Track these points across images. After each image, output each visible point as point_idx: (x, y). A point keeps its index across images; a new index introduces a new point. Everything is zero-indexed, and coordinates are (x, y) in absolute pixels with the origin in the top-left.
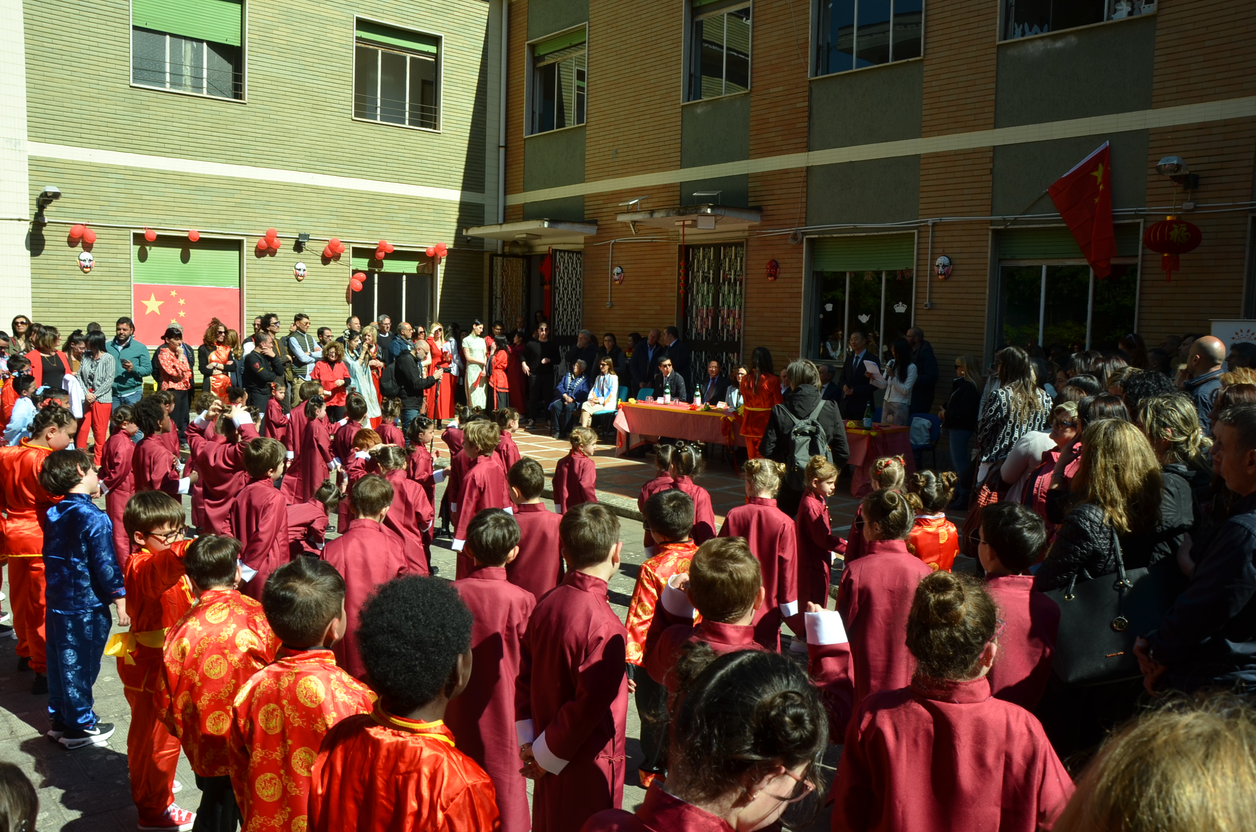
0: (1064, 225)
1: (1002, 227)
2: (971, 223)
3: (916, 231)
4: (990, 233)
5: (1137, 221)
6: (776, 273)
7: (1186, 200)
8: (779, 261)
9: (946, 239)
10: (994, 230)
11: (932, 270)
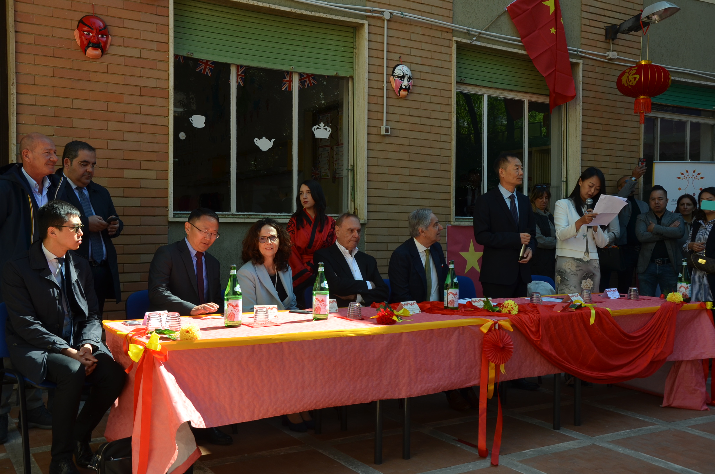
0: (523, 52)
1: (468, 41)
2: (431, 27)
3: (366, 22)
4: (454, 46)
5: (578, 61)
6: (106, 43)
7: (609, 50)
8: (109, 21)
9: (403, 42)
10: (457, 42)
11: (389, 82)
